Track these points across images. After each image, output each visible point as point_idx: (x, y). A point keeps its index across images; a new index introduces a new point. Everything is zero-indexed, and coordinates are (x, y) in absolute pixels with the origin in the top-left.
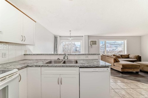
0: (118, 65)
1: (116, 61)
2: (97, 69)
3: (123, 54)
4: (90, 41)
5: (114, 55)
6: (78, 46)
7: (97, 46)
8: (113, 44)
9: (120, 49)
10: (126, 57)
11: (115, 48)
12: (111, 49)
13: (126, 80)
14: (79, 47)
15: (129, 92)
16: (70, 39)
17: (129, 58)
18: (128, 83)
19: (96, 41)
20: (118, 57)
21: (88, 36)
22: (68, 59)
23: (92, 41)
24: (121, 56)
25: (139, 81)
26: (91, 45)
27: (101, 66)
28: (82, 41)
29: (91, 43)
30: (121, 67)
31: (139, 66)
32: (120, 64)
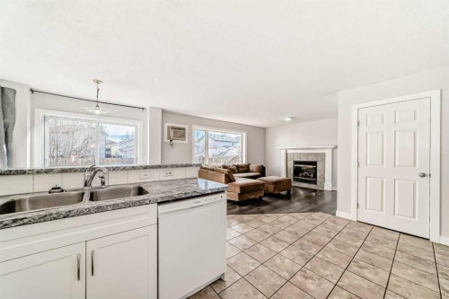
0: (233, 188)
1: (229, 179)
2: (202, 200)
3: (240, 163)
4: (168, 127)
5: (225, 167)
6: (117, 141)
7: (186, 142)
8: (220, 139)
9: (234, 152)
10: (245, 169)
11: (225, 150)
12: (217, 152)
13: (246, 217)
14: (121, 143)
15: (251, 235)
16: (97, 112)
17: (248, 171)
18: (249, 221)
19: (184, 129)
20: (233, 171)
21: (164, 112)
22: (103, 183)
23: (173, 128)
24: (238, 167)
25: (262, 212)
26: (169, 137)
27: (209, 192)
28: (139, 124)
29: (172, 134)
30: (238, 191)
31: (263, 185)
32: (236, 186)
